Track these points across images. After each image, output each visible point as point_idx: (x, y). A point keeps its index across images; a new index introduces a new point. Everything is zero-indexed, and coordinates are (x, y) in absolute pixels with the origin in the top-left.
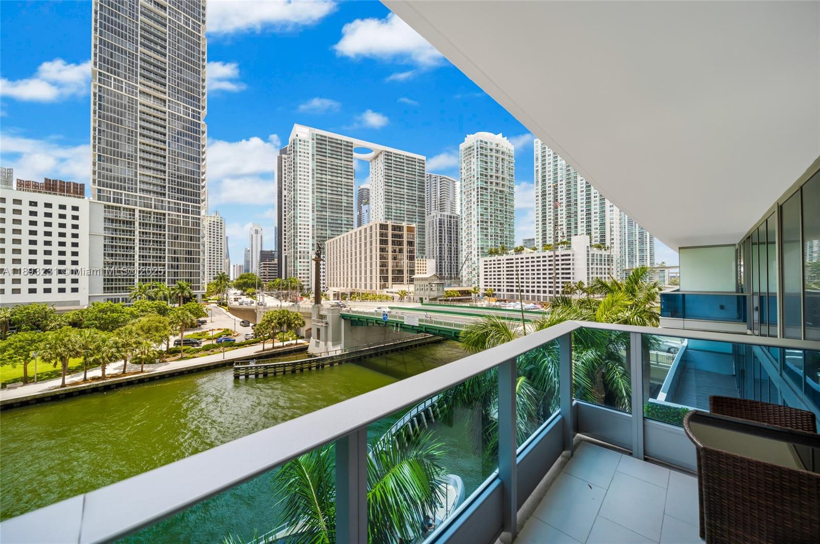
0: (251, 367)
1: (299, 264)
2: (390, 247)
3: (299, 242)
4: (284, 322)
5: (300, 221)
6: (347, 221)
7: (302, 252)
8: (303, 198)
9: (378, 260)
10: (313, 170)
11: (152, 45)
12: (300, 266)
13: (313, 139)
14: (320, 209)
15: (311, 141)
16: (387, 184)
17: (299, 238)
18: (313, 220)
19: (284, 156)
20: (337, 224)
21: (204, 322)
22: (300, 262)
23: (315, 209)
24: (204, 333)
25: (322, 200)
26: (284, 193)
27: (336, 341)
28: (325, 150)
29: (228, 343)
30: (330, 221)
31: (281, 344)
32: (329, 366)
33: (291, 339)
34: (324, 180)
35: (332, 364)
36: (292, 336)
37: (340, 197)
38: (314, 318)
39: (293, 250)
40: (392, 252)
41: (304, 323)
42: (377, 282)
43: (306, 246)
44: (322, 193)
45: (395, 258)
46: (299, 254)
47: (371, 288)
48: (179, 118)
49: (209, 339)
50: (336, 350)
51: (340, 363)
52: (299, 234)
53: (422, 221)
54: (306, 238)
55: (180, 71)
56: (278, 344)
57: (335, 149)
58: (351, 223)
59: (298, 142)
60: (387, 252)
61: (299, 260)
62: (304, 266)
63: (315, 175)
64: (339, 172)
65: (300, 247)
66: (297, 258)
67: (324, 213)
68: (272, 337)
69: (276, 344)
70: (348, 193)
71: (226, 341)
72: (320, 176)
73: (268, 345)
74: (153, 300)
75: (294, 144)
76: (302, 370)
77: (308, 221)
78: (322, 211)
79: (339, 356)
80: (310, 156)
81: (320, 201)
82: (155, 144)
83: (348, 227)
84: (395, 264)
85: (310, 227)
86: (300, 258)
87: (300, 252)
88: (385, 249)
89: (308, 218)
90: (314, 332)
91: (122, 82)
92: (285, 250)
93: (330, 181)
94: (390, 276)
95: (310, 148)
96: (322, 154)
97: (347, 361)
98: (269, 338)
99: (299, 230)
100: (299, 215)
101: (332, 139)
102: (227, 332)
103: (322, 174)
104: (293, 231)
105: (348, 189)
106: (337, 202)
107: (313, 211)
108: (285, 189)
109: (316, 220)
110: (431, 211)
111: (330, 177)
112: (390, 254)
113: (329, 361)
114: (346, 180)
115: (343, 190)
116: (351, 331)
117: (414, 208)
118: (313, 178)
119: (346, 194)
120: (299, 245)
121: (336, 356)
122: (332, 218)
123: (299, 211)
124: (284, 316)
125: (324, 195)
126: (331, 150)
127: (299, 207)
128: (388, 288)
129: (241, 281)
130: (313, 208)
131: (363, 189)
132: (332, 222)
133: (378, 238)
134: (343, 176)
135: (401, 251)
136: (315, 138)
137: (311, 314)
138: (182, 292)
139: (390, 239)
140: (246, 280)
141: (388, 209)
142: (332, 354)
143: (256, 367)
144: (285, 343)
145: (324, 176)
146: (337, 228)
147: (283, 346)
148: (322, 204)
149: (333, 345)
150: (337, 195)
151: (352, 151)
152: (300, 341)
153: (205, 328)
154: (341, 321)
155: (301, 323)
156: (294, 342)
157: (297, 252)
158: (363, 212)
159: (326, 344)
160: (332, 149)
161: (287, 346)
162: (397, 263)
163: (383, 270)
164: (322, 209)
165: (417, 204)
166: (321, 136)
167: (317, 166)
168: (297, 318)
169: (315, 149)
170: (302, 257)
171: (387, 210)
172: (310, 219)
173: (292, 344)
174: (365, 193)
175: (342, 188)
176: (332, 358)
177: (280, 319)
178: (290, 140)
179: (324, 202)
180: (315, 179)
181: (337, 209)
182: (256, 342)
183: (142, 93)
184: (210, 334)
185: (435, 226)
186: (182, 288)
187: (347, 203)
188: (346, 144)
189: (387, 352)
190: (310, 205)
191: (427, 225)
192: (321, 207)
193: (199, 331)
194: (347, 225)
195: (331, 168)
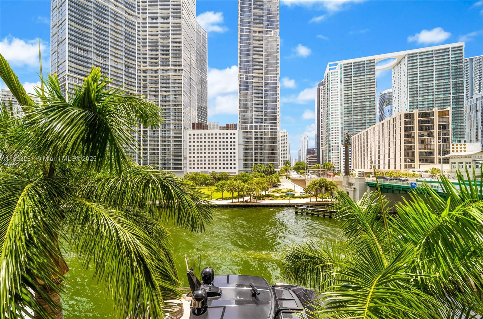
0: (304, 209)
1: (331, 154)
2: (416, 132)
3: (331, 140)
4: (323, 186)
5: (332, 125)
6: (370, 120)
7: (334, 146)
8: (334, 110)
9: (403, 145)
10: (341, 90)
11: (258, 52)
12: (332, 155)
13: (341, 69)
14: (347, 115)
15: (339, 70)
16: (411, 82)
17: (331, 137)
18: (341, 123)
19: (321, 87)
20: (361, 123)
21: (279, 185)
22: (332, 153)
23: (343, 116)
24: (280, 190)
25: (348, 109)
26: (321, 110)
28: (350, 73)
29: (292, 195)
30: (355, 122)
31: (321, 200)
33: (327, 198)
34: (349, 94)
36: (328, 196)
37: (363, 103)
38: (344, 184)
39: (327, 145)
40: (419, 136)
42: (400, 163)
43: (336, 142)
44: (348, 103)
45: (422, 142)
46: (331, 148)
48: (268, 83)
49: (282, 193)
52: (331, 134)
54: (336, 137)
55: (268, 60)
56: (319, 199)
57: (359, 69)
58: (374, 121)
59: (331, 74)
60: (414, 137)
61: (331, 151)
62: (335, 155)
63: (343, 93)
64: (362, 85)
65: (332, 143)
66: (330, 150)
67: (350, 118)
68: (316, 196)
69: (318, 200)
70: (370, 98)
71: (290, 194)
72: (347, 92)
73: (313, 200)
74: (259, 172)
75: (327, 77)
77: (338, 125)
78: (348, 116)
80: (339, 80)
81: (346, 110)
82: (259, 99)
83: (371, 124)
84: (423, 147)
85: (340, 129)
86: (332, 150)
87: (332, 146)
88: (411, 135)
89: (338, 123)
91: (247, 75)
92: (322, 146)
93: (355, 93)
94: (417, 157)
95: (339, 75)
96: (348, 76)
98: (314, 196)
99: (331, 132)
100: (331, 122)
102: (291, 191)
103: (348, 90)
104: (327, 133)
105: (370, 96)
106: (361, 107)
107: (341, 118)
108: (322, 108)
109: (343, 123)
111: (355, 91)
112: (417, 139)
114: (369, 89)
117: (447, 96)
118: (341, 95)
119: (369, 100)
120: (331, 142)
122: (357, 120)
123: (331, 119)
124: (323, 183)
125: (350, 105)
127: (331, 117)
128: (414, 168)
129: (297, 166)
130: (341, 115)
131: (384, 94)
132: (357, 122)
133: (403, 126)
134: (366, 87)
135: (430, 135)
136: (343, 67)
137: (342, 182)
138: (270, 169)
139: (416, 125)
140: (299, 165)
141: (413, 103)
143: (307, 209)
144: (324, 200)
145: (350, 91)
146: (361, 126)
148: (348, 111)
150: (361, 102)
151: (374, 66)
153: (280, 188)
154: (367, 188)
155: (335, 187)
156: (330, 200)
157: (330, 146)
160: (356, 70)
161: (325, 201)
162: (425, 146)
163: (408, 153)
164: (349, 115)
165: (451, 91)
166: (348, 64)
167: (344, 86)
168: (332, 184)
169: (343, 75)
170: (334, 149)
171: (411, 104)
172: (339, 124)
173: (328, 201)
174: (387, 96)
175: (365, 96)
177: (320, 184)
178: (325, 75)
179: (350, 110)
180: (343, 95)
181: (361, 113)
182: (306, 197)
183: (254, 77)
184: (283, 190)
186: (270, 167)
187: (370, 107)
188: (368, 62)
190: (340, 114)
192: (348, 114)
193: (278, 189)
194: (369, 123)
195: (355, 84)
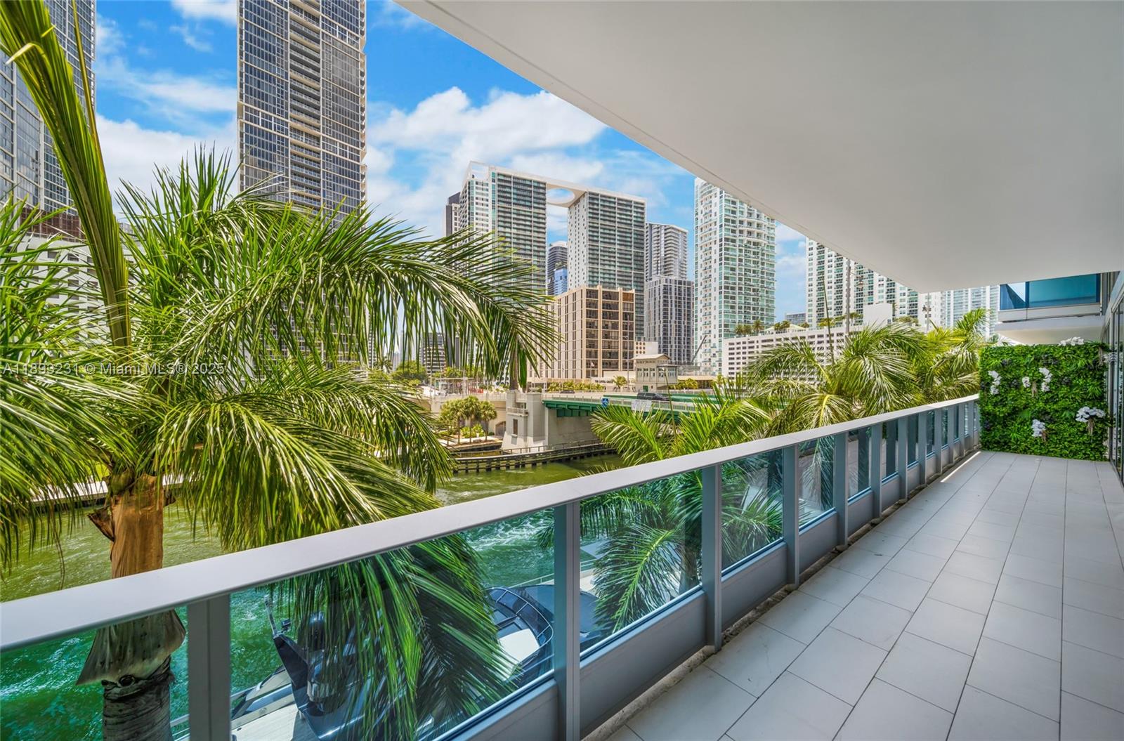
2: (600, 321)
4: (472, 411)
9: (584, 339)
10: (493, 222)
11: (304, 68)
13: (494, 181)
15: (491, 183)
16: (592, 239)
19: (454, 205)
27: (538, 436)
28: (508, 195)
31: (468, 440)
32: (530, 465)
33: (478, 434)
34: (507, 235)
35: (534, 464)
36: (480, 430)
37: (528, 258)
38: (510, 406)
40: (603, 328)
41: (495, 414)
42: (581, 369)
45: (606, 336)
47: (574, 376)
48: (336, 160)
50: (537, 447)
51: (544, 462)
53: (640, 290)
55: (335, 99)
56: (464, 439)
57: (521, 193)
59: (475, 185)
60: (597, 327)
63: (497, 229)
64: (528, 223)
68: (455, 433)
69: (462, 440)
70: (539, 251)
72: (502, 229)
75: (469, 188)
76: (498, 468)
79: (544, 454)
80: (490, 203)
82: (308, 194)
84: (607, 344)
88: (594, 323)
90: (510, 426)
91: (271, 117)
93: (515, 236)
94: (600, 359)
95: (490, 193)
96: (505, 200)
97: (553, 461)
101: (518, 178)
103: (505, 227)
105: (538, 247)
110: (651, 275)
111: (515, 231)
112: (600, 330)
113: (531, 460)
114: (536, 234)
115: (533, 248)
116: (558, 424)
117: (629, 271)
119: (536, 253)
121: (539, 454)
124: (472, 404)
126: (517, 195)
128: (597, 376)
131: (556, 248)
133: (585, 309)
134: (533, 229)
135: (615, 326)
136: (496, 179)
137: (504, 403)
139: (600, 310)
140: (407, 369)
141: (593, 272)
142: (534, 451)
144: (473, 439)
145: (508, 230)
147: (470, 443)
149: (534, 441)
150: (525, 254)
151: (544, 194)
152: (489, 438)
154: (544, 410)
155: (492, 413)
156: (483, 438)
158: (556, 279)
159: (525, 440)
160: (518, 192)
161: (474, 442)
162: (609, 342)
163: (590, 352)
165: (633, 266)
166: (504, 176)
167: (499, 216)
168: (487, 407)
169: (497, 193)
171: (591, 274)
173: (480, 441)
174: (559, 252)
175: (531, 246)
176: (534, 456)
177: (467, 408)
178: (465, 182)
183: (294, 130)
185: (657, 296)
187: (538, 266)
188: (536, 184)
189: (602, 453)
191: (646, 294)
195: (516, 219)
